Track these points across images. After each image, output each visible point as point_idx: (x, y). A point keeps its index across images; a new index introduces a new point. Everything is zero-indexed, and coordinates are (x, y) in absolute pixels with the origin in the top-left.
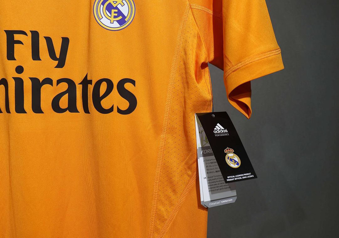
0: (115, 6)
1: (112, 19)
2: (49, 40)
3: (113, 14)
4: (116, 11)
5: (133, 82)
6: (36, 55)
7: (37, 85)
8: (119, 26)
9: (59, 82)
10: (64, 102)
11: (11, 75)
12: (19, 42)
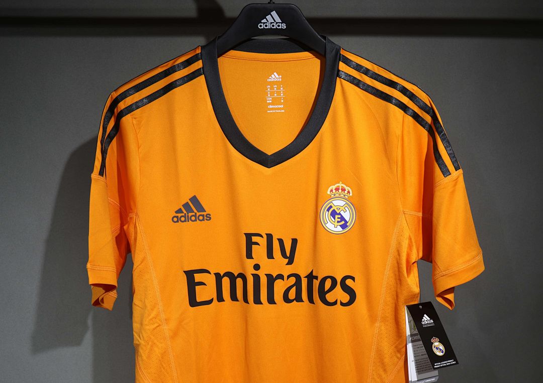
0: (338, 212)
1: (336, 224)
2: (281, 241)
3: (337, 220)
4: (340, 216)
5: (353, 279)
6: (270, 255)
7: (271, 280)
8: (342, 230)
9: (289, 277)
10: (292, 294)
11: (250, 272)
12: (257, 244)
